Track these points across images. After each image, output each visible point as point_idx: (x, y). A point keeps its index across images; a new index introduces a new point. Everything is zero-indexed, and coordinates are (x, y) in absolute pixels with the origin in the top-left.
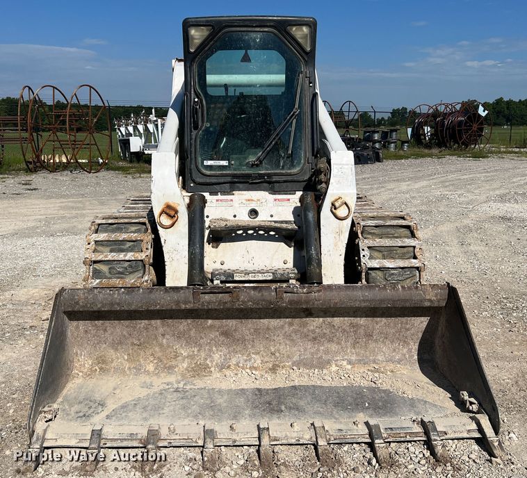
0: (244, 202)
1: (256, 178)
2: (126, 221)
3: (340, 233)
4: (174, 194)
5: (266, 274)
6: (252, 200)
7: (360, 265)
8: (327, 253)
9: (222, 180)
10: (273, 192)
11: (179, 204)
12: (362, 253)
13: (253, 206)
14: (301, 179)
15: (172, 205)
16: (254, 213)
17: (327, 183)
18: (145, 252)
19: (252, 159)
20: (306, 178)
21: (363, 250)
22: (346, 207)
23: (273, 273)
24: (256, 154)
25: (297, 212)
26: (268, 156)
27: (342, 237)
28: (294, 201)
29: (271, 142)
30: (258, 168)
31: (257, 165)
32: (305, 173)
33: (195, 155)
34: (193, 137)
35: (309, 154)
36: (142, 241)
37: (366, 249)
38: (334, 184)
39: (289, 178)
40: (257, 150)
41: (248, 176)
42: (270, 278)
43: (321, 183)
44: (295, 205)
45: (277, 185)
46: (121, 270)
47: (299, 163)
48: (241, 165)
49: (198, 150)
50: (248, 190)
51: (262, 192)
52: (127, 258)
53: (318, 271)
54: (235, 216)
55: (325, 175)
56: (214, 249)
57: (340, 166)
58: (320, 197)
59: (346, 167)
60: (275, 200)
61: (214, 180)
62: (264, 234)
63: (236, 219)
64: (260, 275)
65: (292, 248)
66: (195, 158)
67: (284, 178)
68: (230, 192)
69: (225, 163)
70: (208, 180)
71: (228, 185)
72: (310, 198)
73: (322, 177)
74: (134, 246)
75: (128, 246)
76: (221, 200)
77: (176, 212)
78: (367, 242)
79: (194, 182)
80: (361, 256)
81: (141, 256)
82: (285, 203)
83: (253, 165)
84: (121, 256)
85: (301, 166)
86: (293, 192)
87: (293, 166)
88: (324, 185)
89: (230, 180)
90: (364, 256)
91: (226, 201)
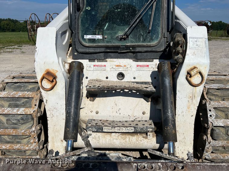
0: (114, 67)
1: (123, 49)
2: (26, 80)
3: (193, 97)
4: (53, 62)
5: (128, 128)
6: (120, 66)
7: (208, 124)
8: (180, 114)
9: (98, 50)
10: (137, 59)
11: (57, 71)
12: (209, 113)
13: (121, 70)
14: (158, 50)
15: (52, 71)
16: (121, 75)
17: (184, 54)
18: (34, 108)
19: (121, 34)
20: (162, 49)
21: (210, 110)
22: (199, 76)
23: (135, 128)
24: (124, 29)
25: (154, 75)
26: (133, 32)
27: (194, 101)
28: (152, 67)
29: (136, 20)
30: (125, 41)
31: (125, 39)
32: (161, 45)
33: (78, 30)
34: (77, 17)
35: (165, 30)
36: (33, 98)
37: (212, 109)
38: (190, 55)
39: (149, 49)
40: (125, 27)
41: (118, 47)
42: (132, 131)
43: (178, 53)
44: (152, 70)
45: (139, 54)
46: (15, 122)
47: (157, 37)
48: (112, 38)
49: (80, 27)
50: (117, 58)
51: (128, 59)
52: (19, 113)
53: (174, 131)
54: (107, 78)
55: (181, 47)
56: (91, 102)
57: (196, 40)
58: (176, 66)
59: (200, 40)
60: (138, 66)
61: (91, 50)
62: (128, 92)
63: (108, 80)
64: (124, 128)
65: (149, 103)
66: (78, 33)
67: (145, 49)
68: (103, 60)
69: (99, 37)
70: (87, 50)
71: (103, 54)
72: (167, 66)
73: (179, 49)
74: (27, 102)
75: (22, 101)
76: (97, 66)
77: (55, 77)
78: (213, 104)
79: (77, 52)
80: (209, 116)
81: (30, 111)
82: (145, 68)
83: (121, 39)
84: (15, 111)
85: (159, 39)
86: (151, 60)
87: (152, 40)
88: (180, 56)
89: (103, 50)
90: (211, 116)
91: (101, 66)
